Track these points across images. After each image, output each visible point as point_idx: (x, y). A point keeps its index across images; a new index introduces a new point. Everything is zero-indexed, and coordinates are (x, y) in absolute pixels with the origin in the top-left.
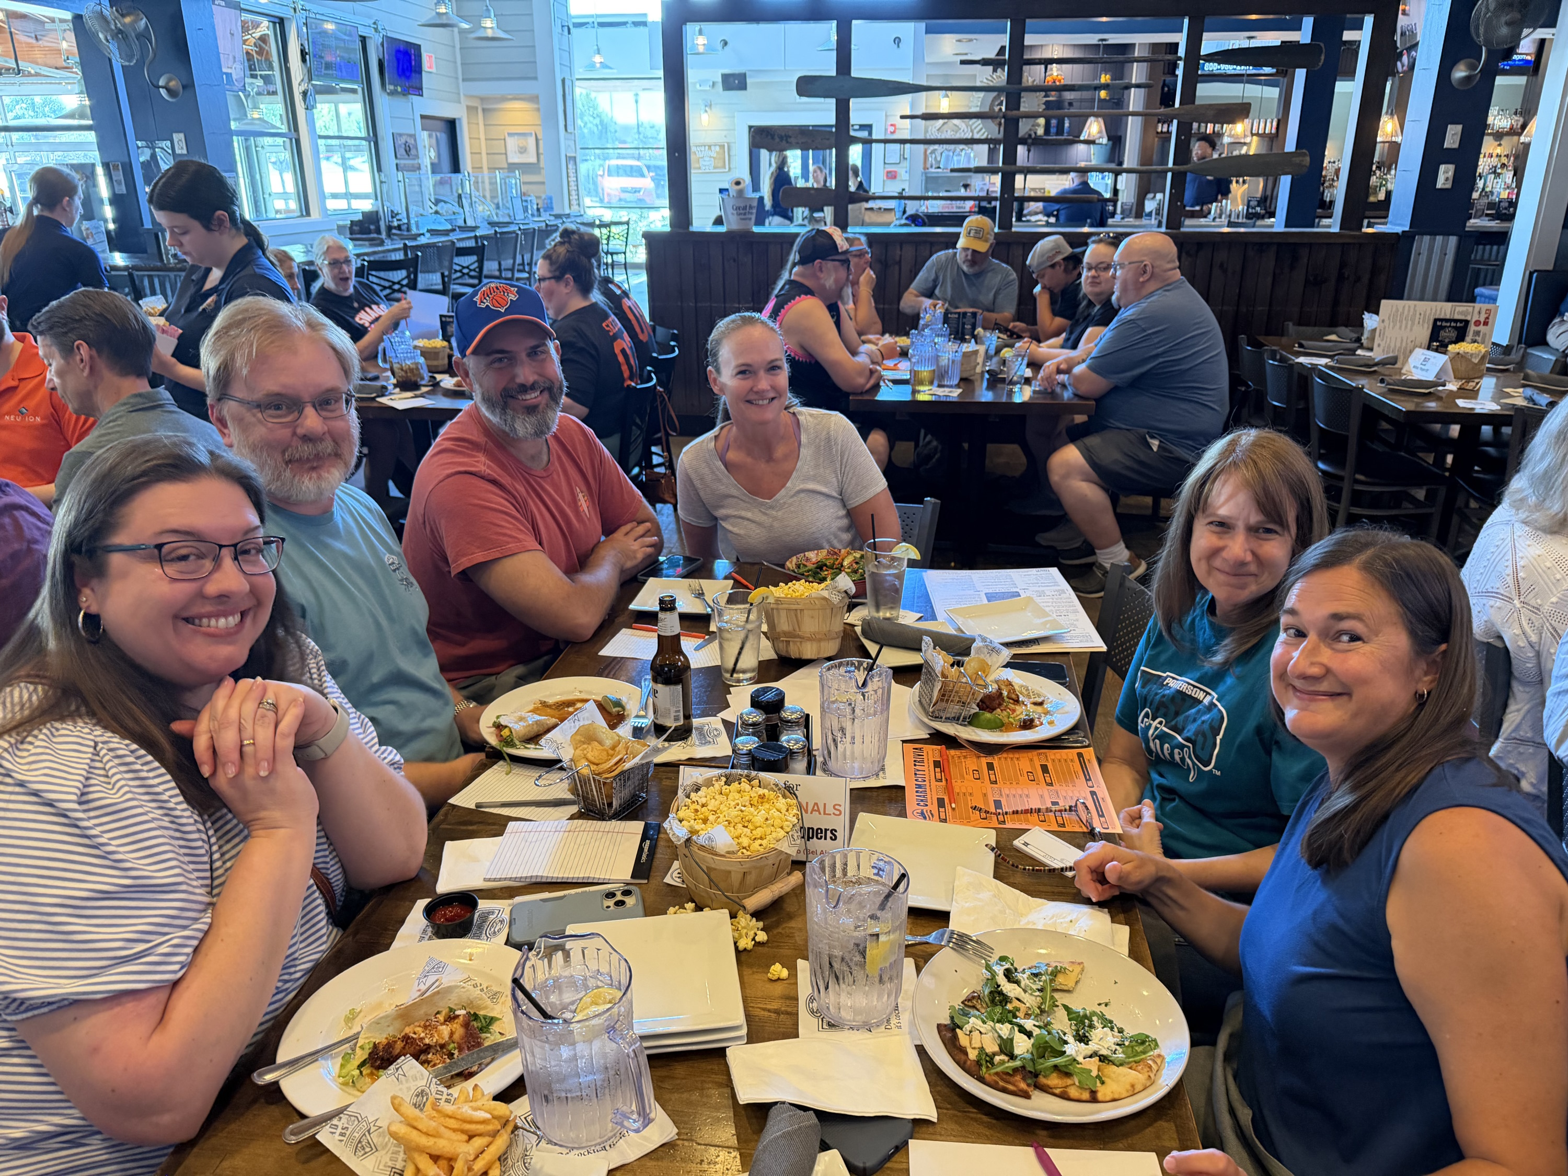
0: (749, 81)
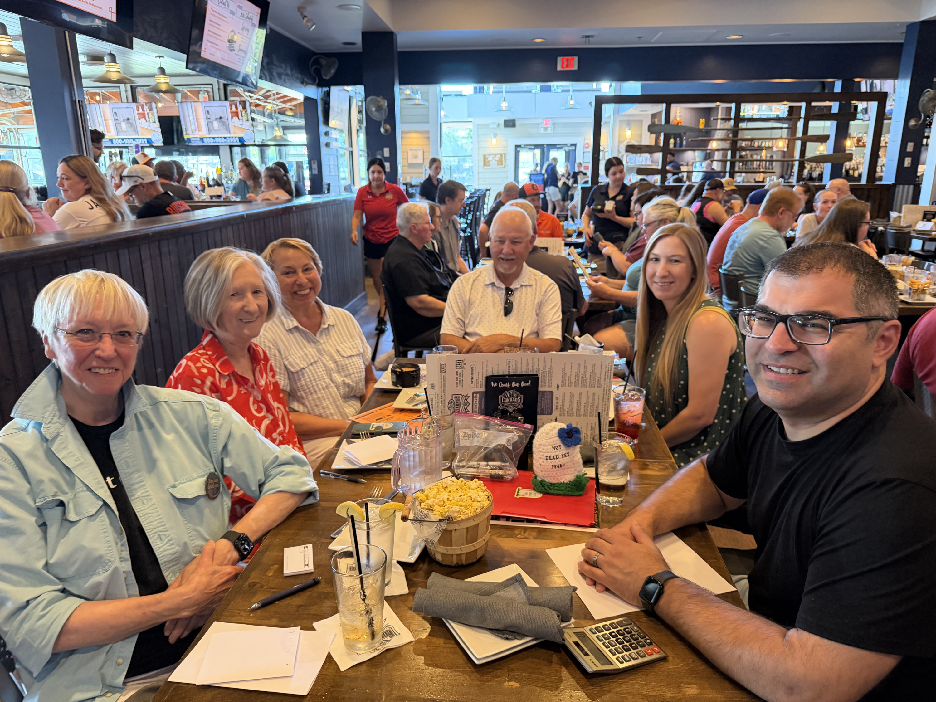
0: (517, 123)
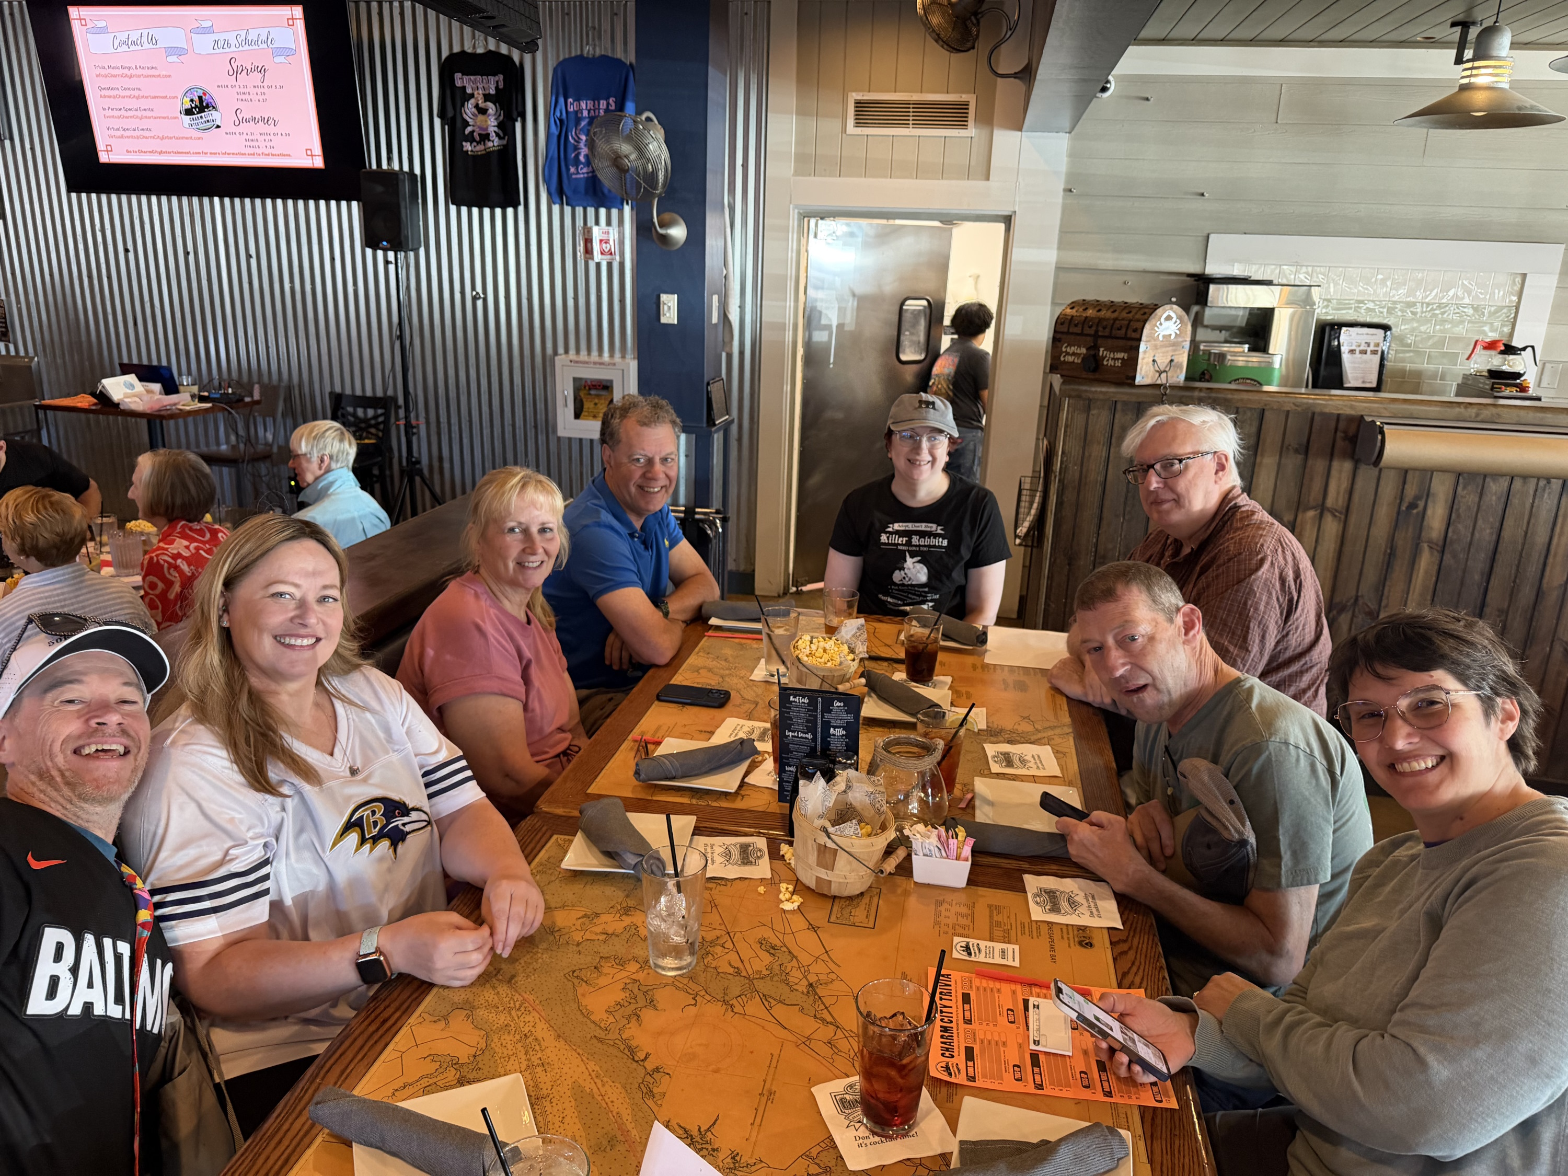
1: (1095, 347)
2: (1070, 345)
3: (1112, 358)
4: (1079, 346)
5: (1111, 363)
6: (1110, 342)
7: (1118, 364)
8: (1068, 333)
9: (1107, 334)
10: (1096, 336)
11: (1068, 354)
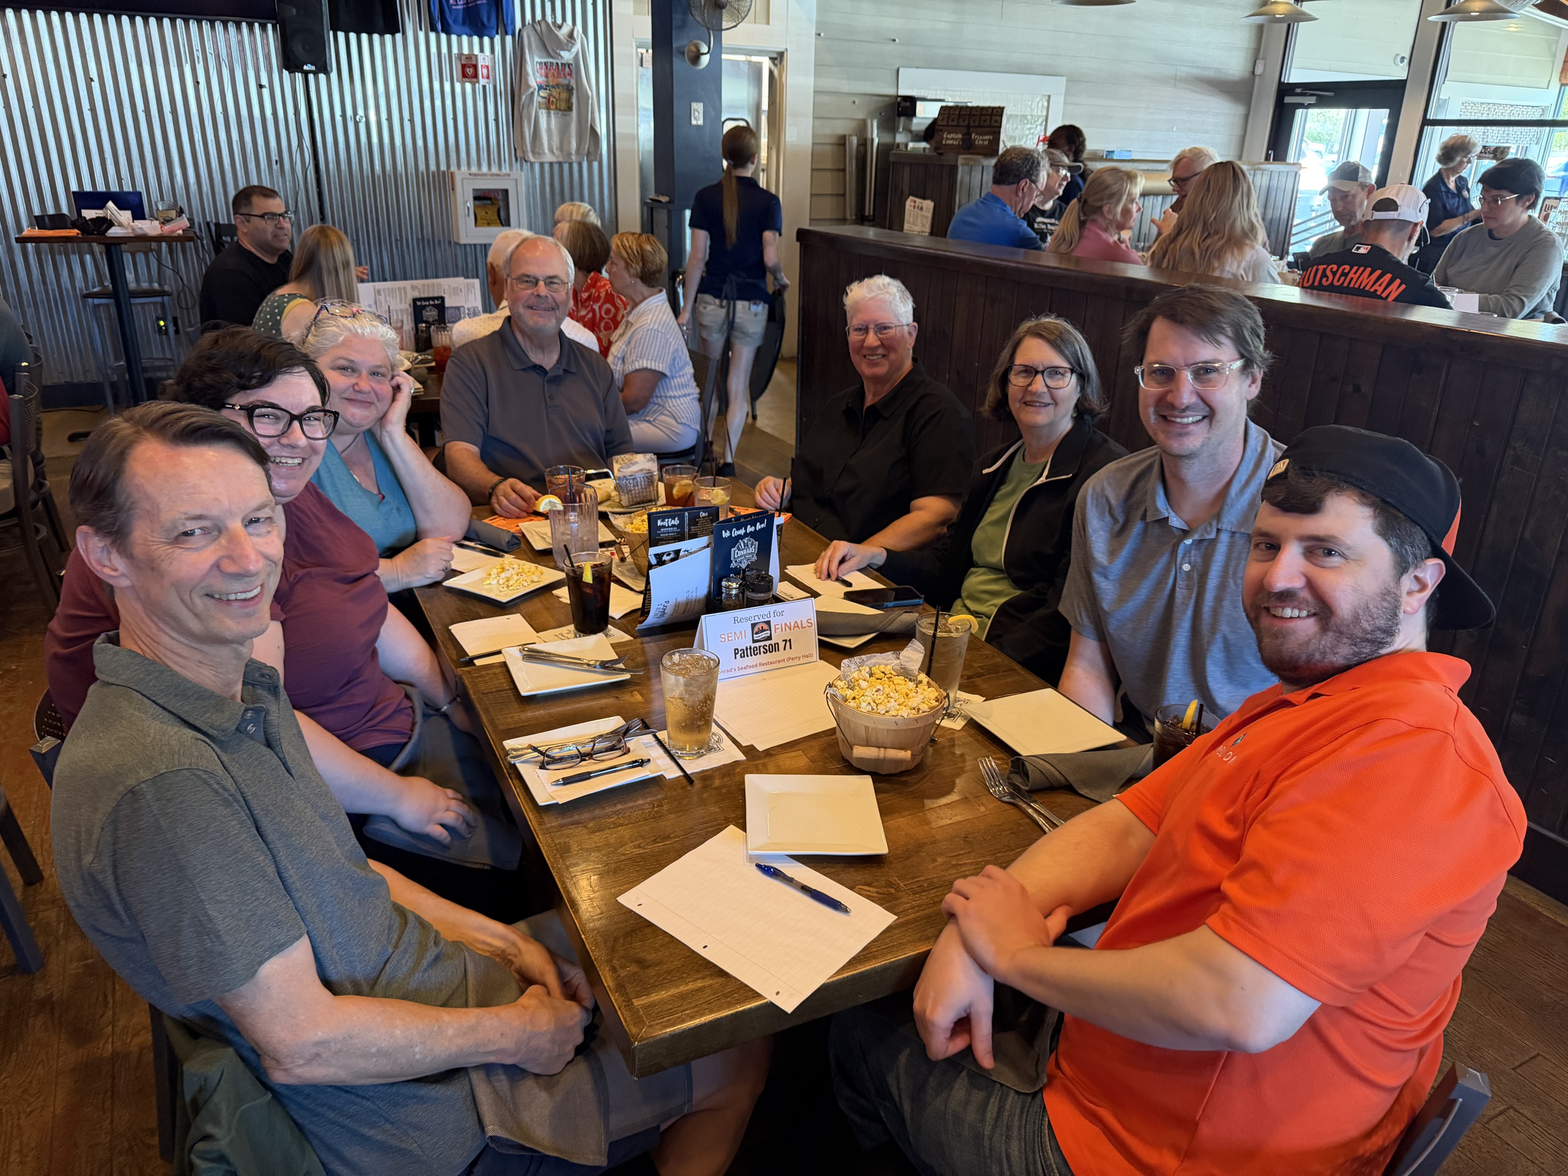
1: (969, 134)
2: (949, 133)
3: (981, 140)
4: (956, 133)
5: (981, 142)
6: (979, 130)
7: (986, 143)
8: (947, 126)
9: (977, 124)
10: (968, 126)
11: (947, 139)
